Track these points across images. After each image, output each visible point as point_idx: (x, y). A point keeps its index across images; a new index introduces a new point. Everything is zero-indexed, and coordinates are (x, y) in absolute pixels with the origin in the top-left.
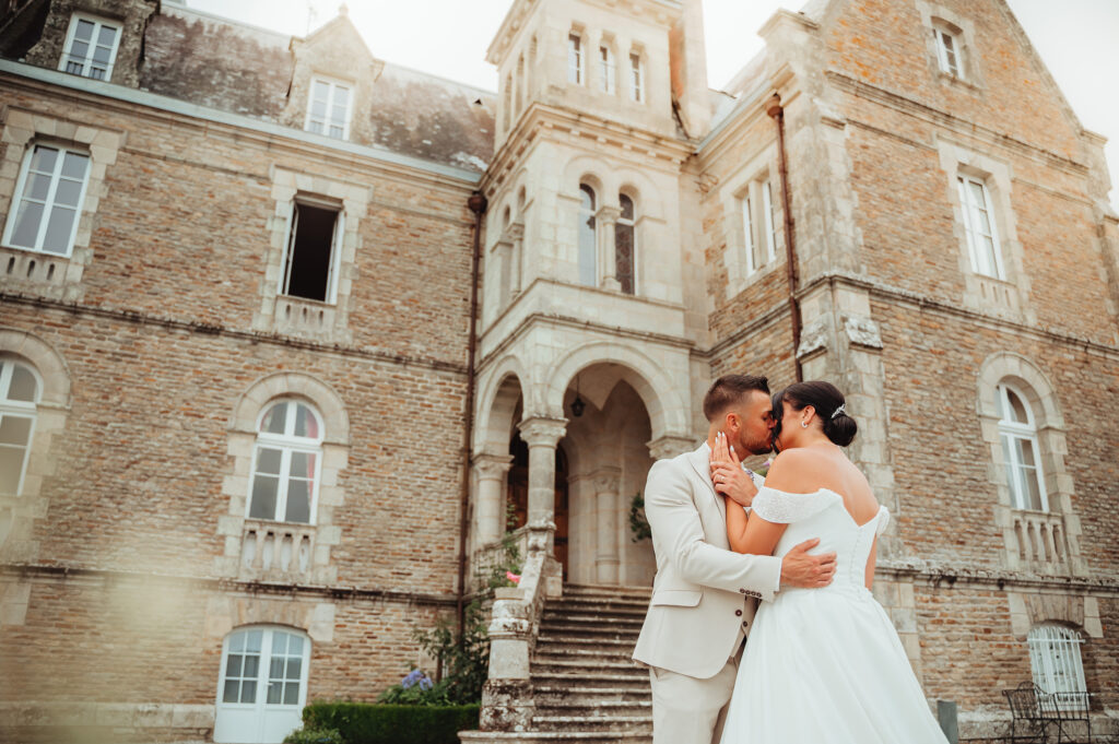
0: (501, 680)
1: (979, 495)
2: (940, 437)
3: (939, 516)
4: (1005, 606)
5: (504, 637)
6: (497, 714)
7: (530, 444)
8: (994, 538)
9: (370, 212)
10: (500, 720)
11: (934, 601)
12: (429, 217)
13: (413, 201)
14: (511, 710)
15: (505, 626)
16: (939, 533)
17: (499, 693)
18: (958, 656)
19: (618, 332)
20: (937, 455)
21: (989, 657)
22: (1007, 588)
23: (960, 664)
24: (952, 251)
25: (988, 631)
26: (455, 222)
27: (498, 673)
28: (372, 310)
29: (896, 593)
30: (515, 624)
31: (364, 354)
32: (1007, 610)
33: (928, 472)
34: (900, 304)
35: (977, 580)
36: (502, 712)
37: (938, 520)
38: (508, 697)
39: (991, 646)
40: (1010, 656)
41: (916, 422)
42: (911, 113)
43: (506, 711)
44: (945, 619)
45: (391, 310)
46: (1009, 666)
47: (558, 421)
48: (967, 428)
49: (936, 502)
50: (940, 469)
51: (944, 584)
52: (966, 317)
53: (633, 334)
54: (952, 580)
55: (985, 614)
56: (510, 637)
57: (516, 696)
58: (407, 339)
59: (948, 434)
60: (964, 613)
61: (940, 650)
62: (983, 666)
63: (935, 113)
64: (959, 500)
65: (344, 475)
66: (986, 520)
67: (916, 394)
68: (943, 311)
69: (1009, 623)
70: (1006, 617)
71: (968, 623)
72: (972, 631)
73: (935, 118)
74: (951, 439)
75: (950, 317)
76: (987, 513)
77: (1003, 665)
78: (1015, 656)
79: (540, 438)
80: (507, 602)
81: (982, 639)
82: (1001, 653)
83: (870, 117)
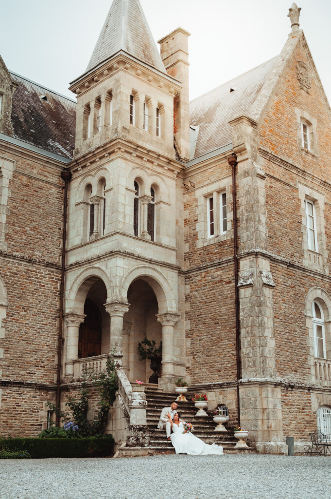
0: (138, 426)
1: (304, 351)
2: (291, 325)
3: (288, 360)
4: (310, 399)
5: (139, 408)
6: (138, 439)
7: (111, 315)
8: (307, 370)
9: (14, 177)
10: (139, 442)
11: (286, 396)
12: (43, 181)
13: (35, 171)
14: (143, 438)
15: (140, 403)
16: (288, 367)
17: (138, 431)
18: (293, 419)
19: (150, 261)
20: (290, 333)
21: (303, 420)
22: (311, 391)
23: (293, 422)
24: (300, 239)
25: (303, 409)
26: (55, 185)
27: (136, 422)
28: (16, 232)
29: (275, 392)
30: (143, 402)
31: (14, 257)
32: (310, 400)
33: (286, 340)
34: (280, 264)
35: (301, 388)
36: (140, 438)
37: (288, 361)
38: (142, 432)
39: (304, 415)
40: (310, 420)
41: (283, 318)
42: (289, 169)
43: (141, 438)
44: (289, 403)
45: (25, 232)
46: (310, 423)
47: (126, 305)
48: (301, 321)
49: (288, 354)
50: (291, 339)
51: (290, 389)
52: (304, 271)
53: (157, 263)
54: (292, 387)
55: (303, 402)
56: (141, 408)
57: (144, 432)
58: (33, 249)
59: (294, 324)
60: (296, 401)
61: (287, 416)
62: (301, 423)
63: (299, 170)
64: (296, 353)
65: (5, 321)
66: (305, 362)
67: (283, 306)
68: (296, 268)
69: (311, 406)
70: (310, 403)
71: (297, 405)
72: (298, 409)
73: (299, 172)
74: (295, 326)
75: (298, 270)
76: (306, 358)
77: (308, 423)
78: (312, 420)
79: (118, 312)
80: (140, 393)
81: (301, 412)
82: (307, 418)
83: (273, 172)
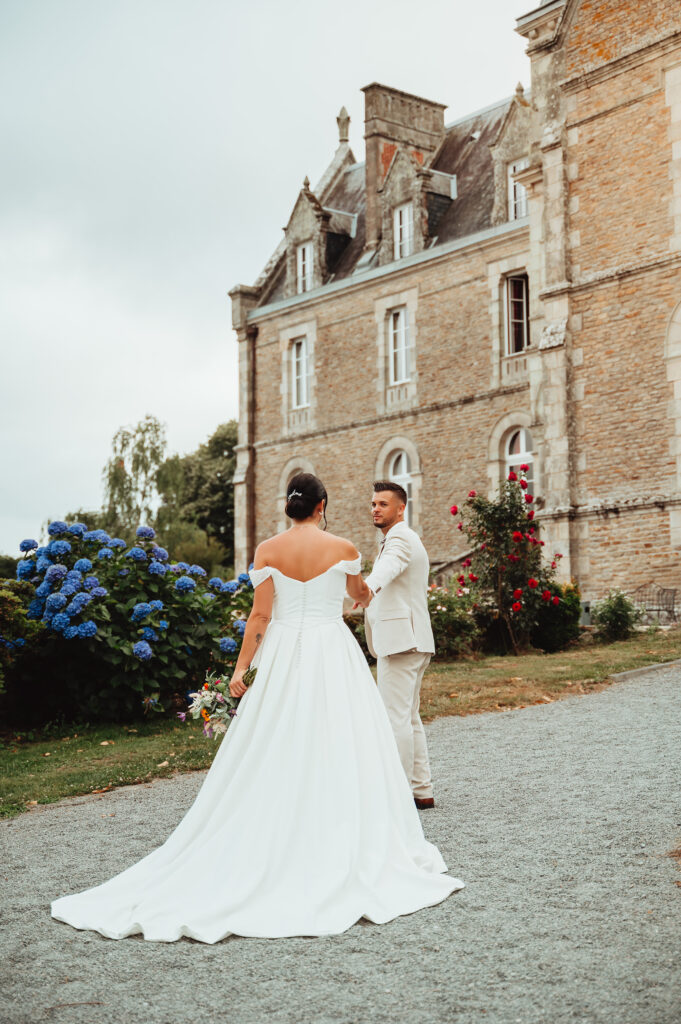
1: (657, 433)
2: (626, 393)
3: (618, 461)
4: (666, 523)
8: (668, 467)
11: (605, 529)
16: (616, 475)
18: (621, 567)
20: (622, 410)
21: (647, 566)
22: (668, 508)
23: (621, 574)
24: (664, 199)
25: (647, 546)
32: (668, 526)
33: (613, 427)
34: (601, 287)
37: (618, 464)
39: (650, 557)
40: (666, 563)
41: (606, 388)
42: (640, 63)
44: (611, 541)
46: (664, 571)
48: (652, 375)
49: (616, 450)
50: (624, 421)
51: (612, 515)
54: (616, 511)
55: (647, 532)
59: (634, 387)
60: (628, 535)
61: (606, 564)
62: (641, 573)
64: (637, 443)
66: (662, 452)
67: (608, 364)
68: (638, 273)
69: (669, 537)
70: (666, 532)
71: (632, 541)
72: (635, 547)
74: (636, 392)
75: (647, 274)
76: (663, 446)
77: (659, 571)
78: (671, 562)
81: (642, 552)
82: (658, 562)
